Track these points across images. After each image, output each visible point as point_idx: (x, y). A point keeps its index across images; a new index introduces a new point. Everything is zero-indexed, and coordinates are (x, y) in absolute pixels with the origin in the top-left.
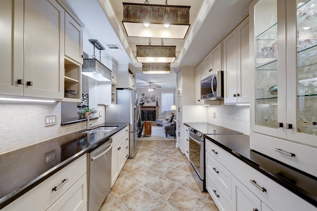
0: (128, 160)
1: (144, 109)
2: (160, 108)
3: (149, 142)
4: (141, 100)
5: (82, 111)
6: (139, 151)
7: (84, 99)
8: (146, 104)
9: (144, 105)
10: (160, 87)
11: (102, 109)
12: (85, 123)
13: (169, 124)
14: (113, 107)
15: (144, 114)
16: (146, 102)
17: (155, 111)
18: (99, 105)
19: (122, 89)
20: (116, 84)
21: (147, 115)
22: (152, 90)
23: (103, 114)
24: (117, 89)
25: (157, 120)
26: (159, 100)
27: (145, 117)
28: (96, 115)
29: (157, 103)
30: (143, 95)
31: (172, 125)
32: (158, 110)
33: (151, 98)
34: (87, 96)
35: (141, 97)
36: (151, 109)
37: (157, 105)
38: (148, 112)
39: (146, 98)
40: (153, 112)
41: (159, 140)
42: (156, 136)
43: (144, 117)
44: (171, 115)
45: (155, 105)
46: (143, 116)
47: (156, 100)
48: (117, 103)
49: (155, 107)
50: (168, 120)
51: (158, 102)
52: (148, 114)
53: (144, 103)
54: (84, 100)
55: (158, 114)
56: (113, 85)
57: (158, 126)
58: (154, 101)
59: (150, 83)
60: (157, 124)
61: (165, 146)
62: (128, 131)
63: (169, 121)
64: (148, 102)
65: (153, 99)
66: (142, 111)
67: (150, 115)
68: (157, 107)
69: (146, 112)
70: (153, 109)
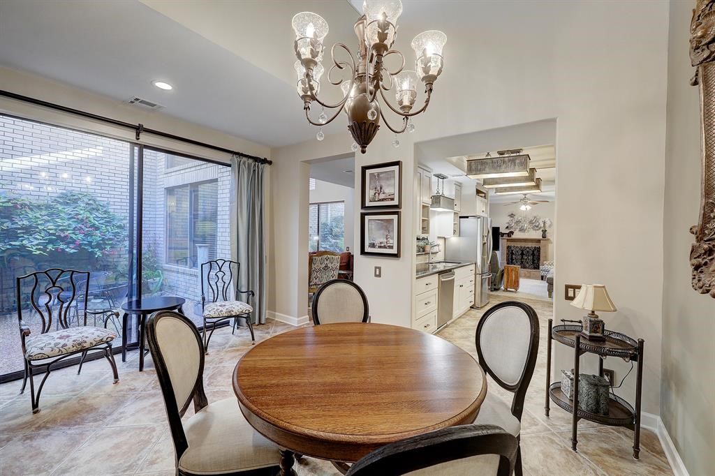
1: (512, 244)
2: (551, 243)
4: (507, 225)
5: (421, 243)
8: (517, 235)
9: (513, 237)
10: (547, 202)
11: (441, 242)
12: (428, 256)
14: (454, 240)
15: (512, 254)
16: (517, 230)
17: (538, 249)
18: (438, 237)
19: (467, 217)
20: (461, 211)
21: (519, 257)
22: (529, 207)
23: (442, 247)
24: (460, 217)
25: (541, 267)
26: (550, 226)
27: (515, 261)
28: (436, 249)
29: (544, 232)
30: (512, 215)
32: (545, 246)
33: (531, 222)
35: (508, 219)
36: (530, 245)
37: (544, 236)
38: (523, 251)
39: (518, 222)
40: (533, 251)
43: (512, 259)
45: (541, 237)
46: (510, 257)
47: (542, 225)
48: (459, 236)
49: (539, 241)
51: (546, 231)
52: (522, 254)
53: (512, 233)
55: (546, 257)
56: (455, 213)
57: (542, 279)
58: (536, 227)
62: (474, 272)
64: (522, 230)
65: (534, 224)
66: (508, 247)
67: (526, 258)
68: (544, 241)
69: (517, 251)
70: (533, 244)
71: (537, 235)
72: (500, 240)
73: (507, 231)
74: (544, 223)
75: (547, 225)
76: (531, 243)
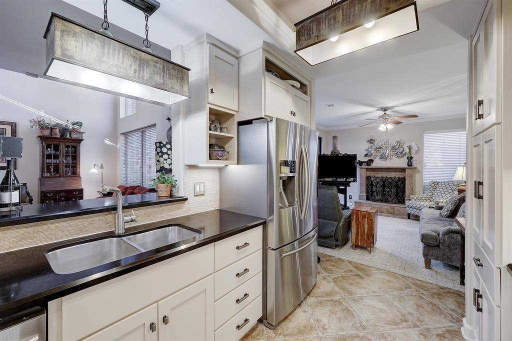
0: (261, 327)
1: (372, 174)
2: (419, 172)
3: (362, 271)
4: (366, 153)
6: (311, 300)
7: (163, 153)
8: (378, 163)
9: (373, 165)
10: (415, 116)
11: (206, 176)
13: (442, 228)
15: (372, 185)
16: (378, 158)
17: (403, 180)
18: (191, 167)
19: (249, 122)
20: (237, 110)
21: (380, 189)
22: (390, 126)
23: (210, 188)
24: (240, 124)
25: (407, 203)
26: (417, 152)
27: (375, 194)
29: (408, 158)
30: (371, 141)
31: (452, 235)
32: (411, 176)
33: (393, 148)
34: (168, 146)
36: (392, 175)
37: (410, 164)
38: (384, 182)
39: (379, 148)
40: (397, 182)
41: (397, 271)
42: (391, 255)
43: (373, 192)
44: (456, 193)
45: (406, 166)
46: (370, 189)
47: (407, 151)
48: (238, 163)
49: (403, 170)
50: (440, 208)
51: (412, 158)
52: (384, 186)
53: (372, 161)
54: (162, 156)
55: (412, 189)
56: (212, 112)
57: (409, 218)
58: (402, 154)
59: (385, 109)
61: (409, 307)
63: (445, 212)
64: (383, 157)
65: (397, 150)
66: (368, 178)
67: (388, 190)
68: (409, 170)
69: (378, 182)
70: (396, 173)
71: (402, 163)
72: (358, 169)
73: (366, 159)
74: (410, 148)
75: (413, 151)
76: (394, 173)
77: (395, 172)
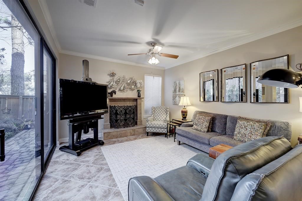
1: (116, 104)
2: (144, 101)
8: (118, 95)
15: (116, 114)
16: (118, 90)
17: (137, 106)
21: (123, 117)
27: (119, 121)
29: (139, 91)
30: (113, 75)
32: (141, 104)
33: (128, 83)
37: (139, 96)
38: (126, 110)
43: (117, 120)
45: (136, 97)
46: (113, 118)
47: (139, 86)
49: (136, 100)
52: (126, 113)
57: (148, 135)
58: (132, 88)
59: (154, 44)
60: (148, 133)
66: (111, 108)
67: (129, 116)
68: (139, 100)
69: (121, 111)
70: (130, 103)
71: (133, 95)
76: (129, 103)
77: (130, 101)
